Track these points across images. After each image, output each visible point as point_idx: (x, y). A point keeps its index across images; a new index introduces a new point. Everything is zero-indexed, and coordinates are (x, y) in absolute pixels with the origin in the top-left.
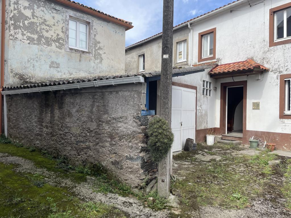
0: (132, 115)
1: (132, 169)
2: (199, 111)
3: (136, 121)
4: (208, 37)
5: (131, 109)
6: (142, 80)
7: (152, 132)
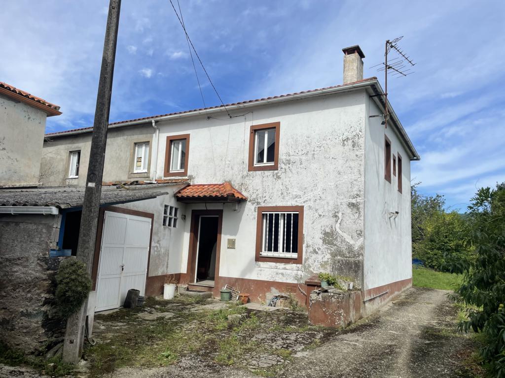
0: (36, 255)
1: (28, 329)
2: (156, 249)
3: (41, 263)
4: (179, 143)
5: (35, 247)
6: (55, 211)
7: (62, 278)
